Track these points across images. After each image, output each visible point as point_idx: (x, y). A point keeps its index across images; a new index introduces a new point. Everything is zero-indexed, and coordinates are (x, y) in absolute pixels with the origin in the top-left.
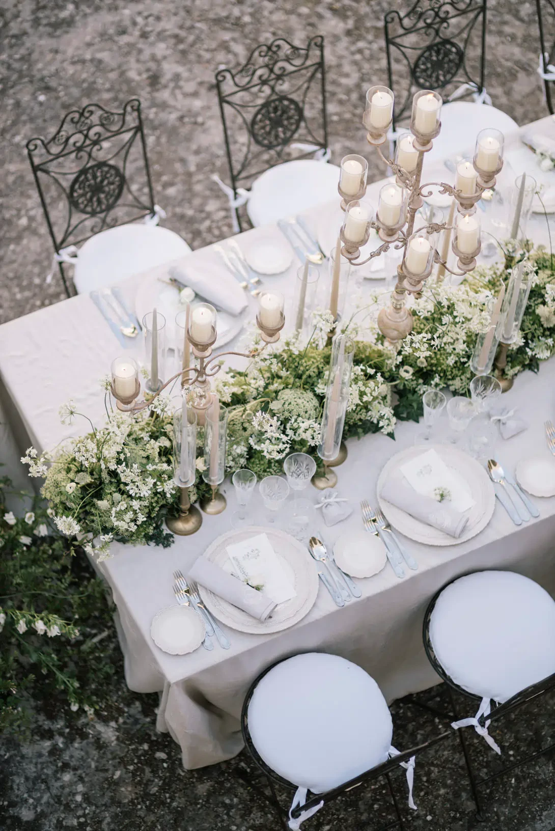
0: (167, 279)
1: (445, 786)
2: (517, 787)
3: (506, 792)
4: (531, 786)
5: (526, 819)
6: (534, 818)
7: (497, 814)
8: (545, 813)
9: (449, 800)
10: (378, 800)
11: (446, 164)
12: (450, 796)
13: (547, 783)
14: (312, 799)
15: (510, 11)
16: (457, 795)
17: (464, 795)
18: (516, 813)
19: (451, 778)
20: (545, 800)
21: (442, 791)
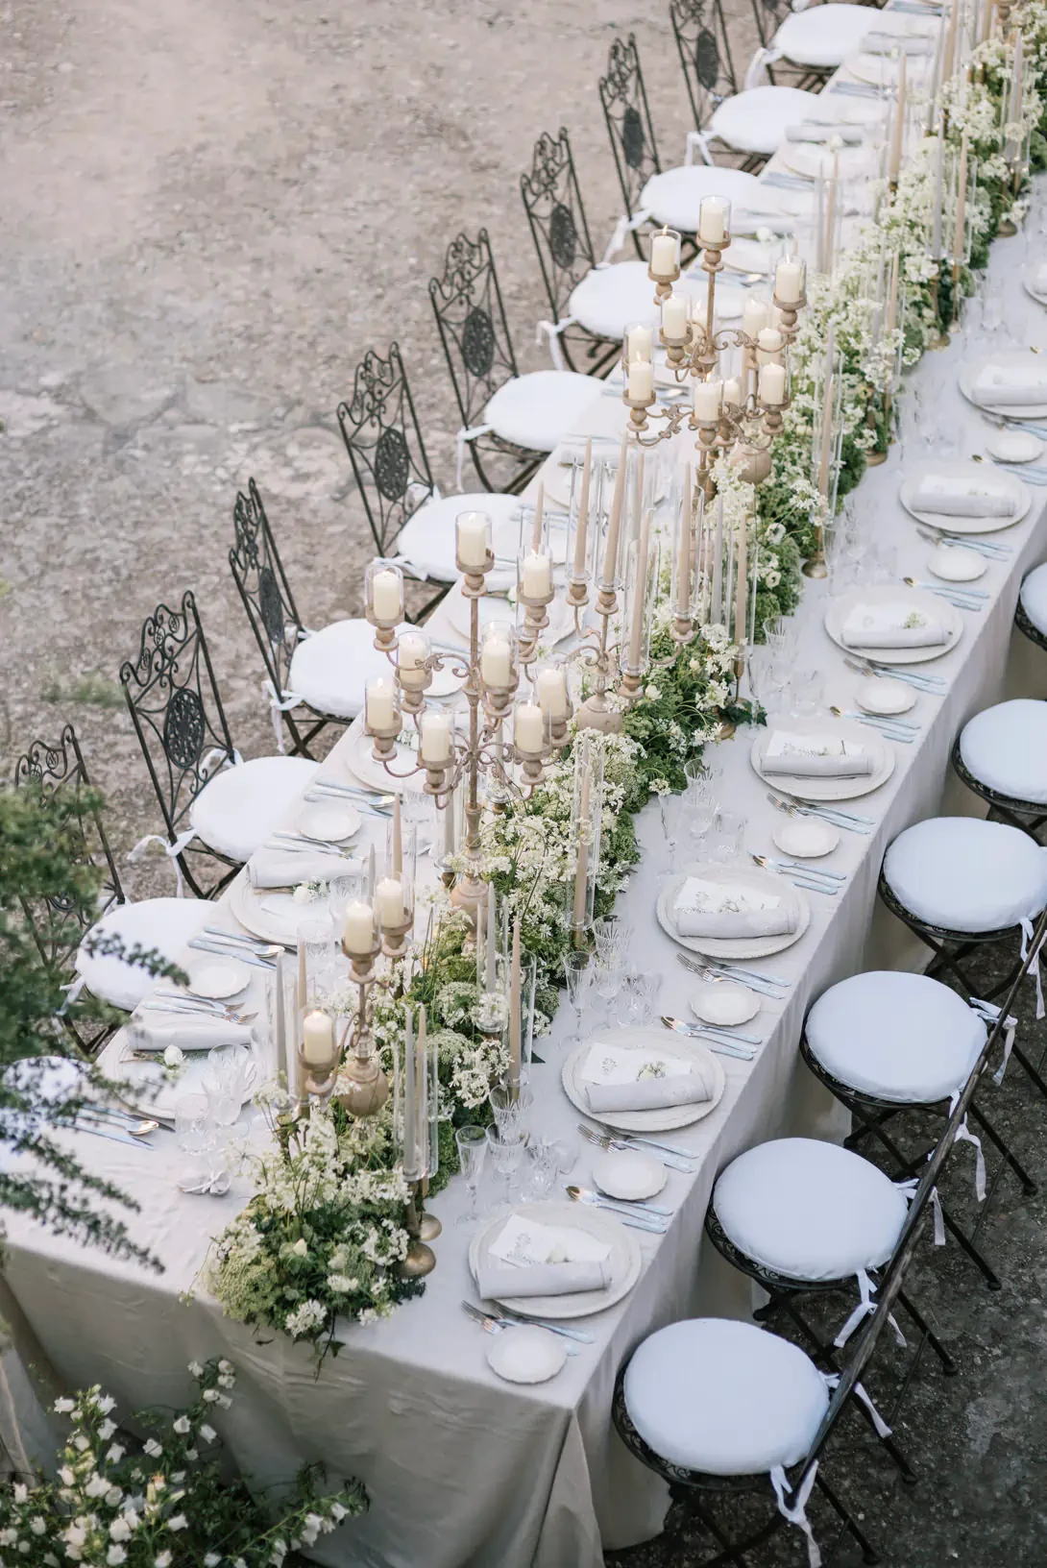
0: (130, 1056)
1: (843, 1476)
2: (915, 1427)
3: (909, 1440)
4: (926, 1416)
5: (956, 1449)
6: (962, 1443)
7: (922, 1465)
8: (968, 1431)
9: (863, 1487)
10: (792, 1537)
11: (307, 799)
12: (859, 1482)
13: (939, 1404)
14: (795, 1474)
15: (106, 731)
16: (866, 1476)
17: (871, 1471)
18: (940, 1451)
19: (842, 1465)
20: (955, 1420)
21: (847, 1483)
